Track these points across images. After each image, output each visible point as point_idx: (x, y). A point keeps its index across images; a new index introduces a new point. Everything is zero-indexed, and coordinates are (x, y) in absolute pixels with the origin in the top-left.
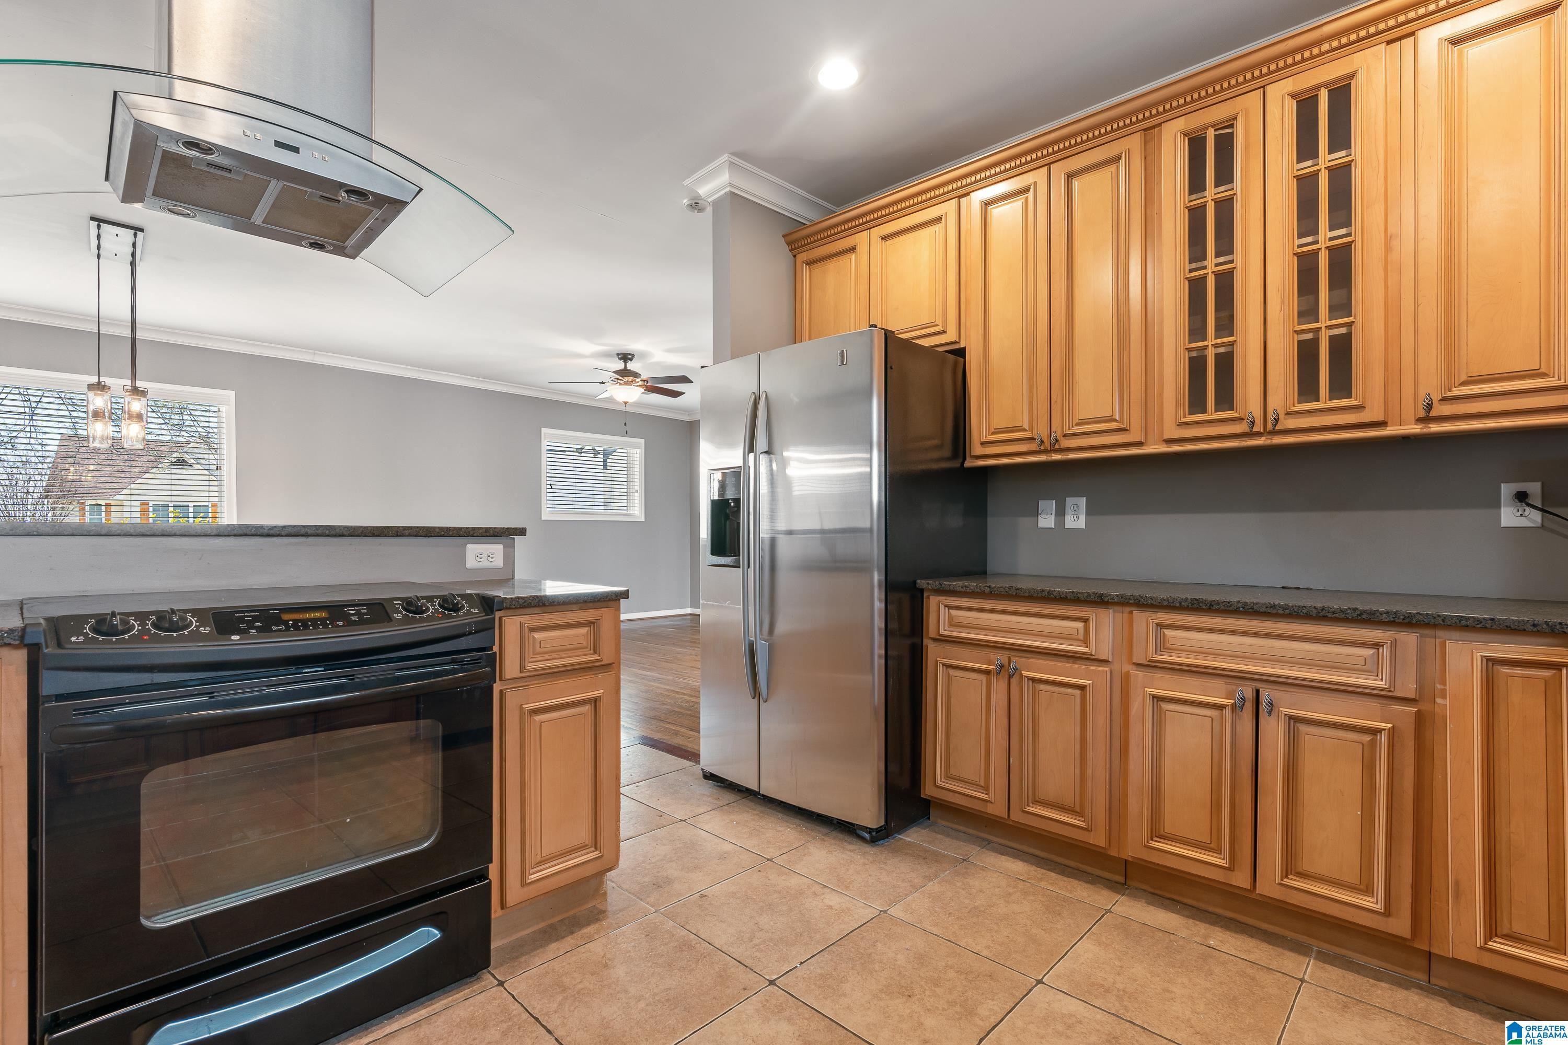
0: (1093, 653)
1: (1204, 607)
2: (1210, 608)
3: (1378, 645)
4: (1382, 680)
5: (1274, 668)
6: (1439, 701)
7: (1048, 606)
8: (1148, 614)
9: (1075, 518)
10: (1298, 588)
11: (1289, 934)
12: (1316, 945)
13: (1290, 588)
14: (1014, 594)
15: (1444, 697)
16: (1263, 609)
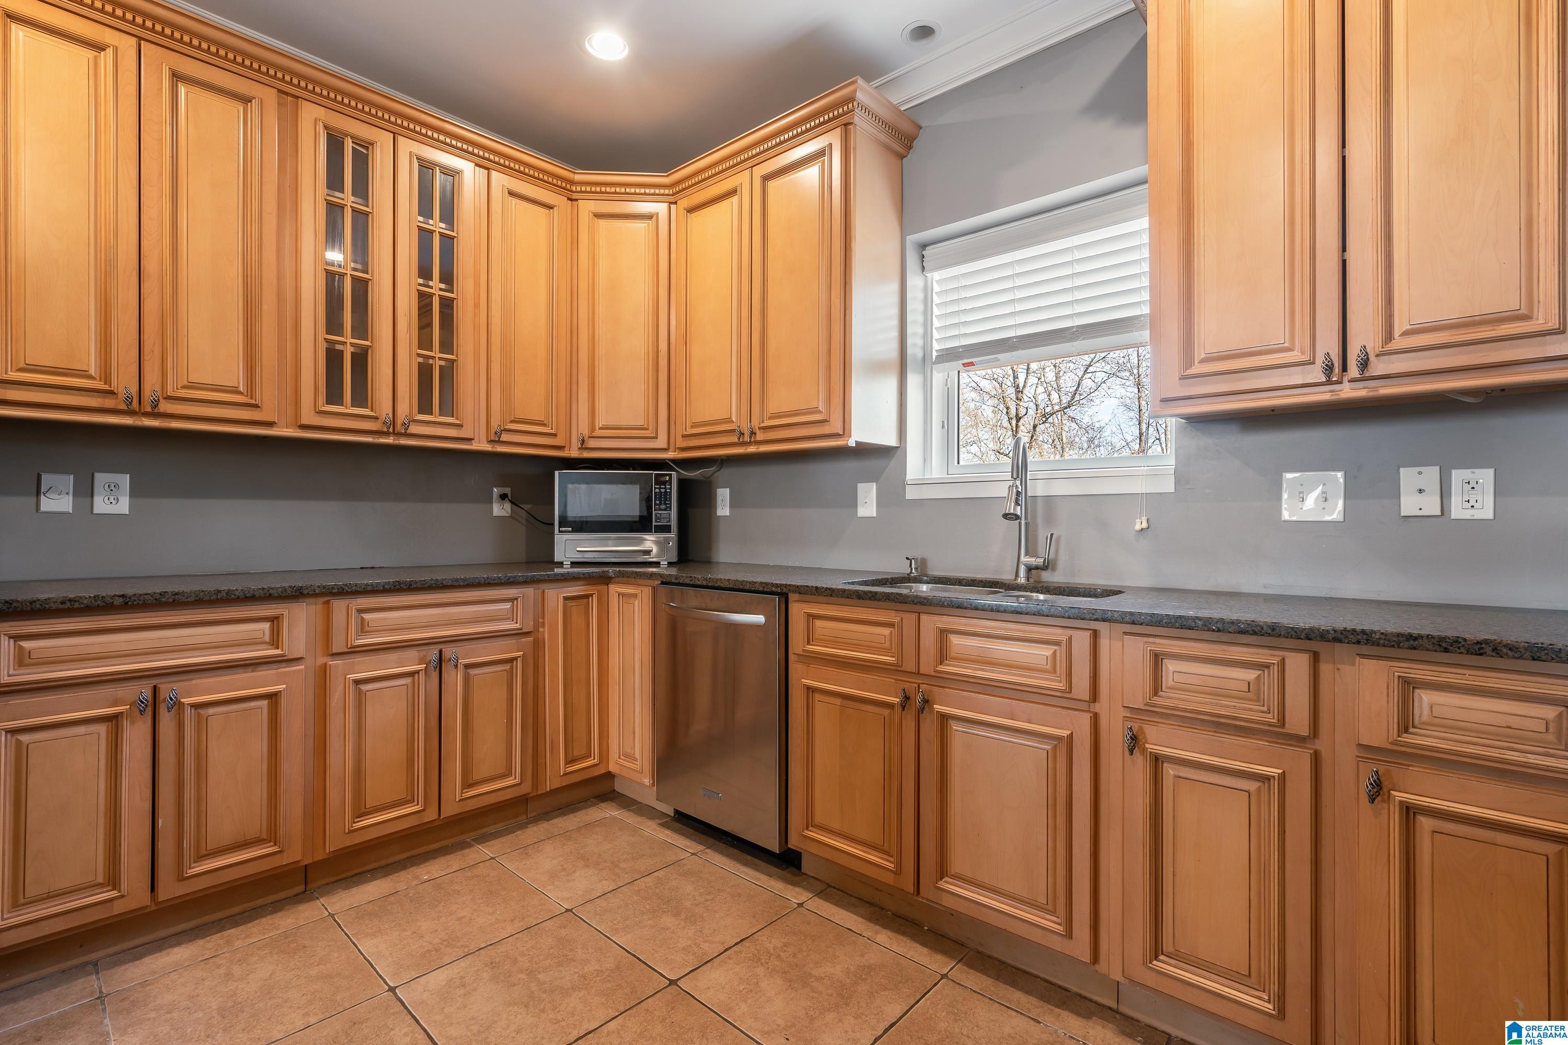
0: (287, 654)
1: (405, 587)
2: (409, 588)
3: (512, 599)
4: (517, 623)
5: (455, 630)
6: (541, 630)
7: (222, 610)
8: (347, 601)
9: (112, 500)
10: (373, 568)
11: (449, 842)
12: (468, 838)
13: (367, 568)
14: (171, 600)
15: (544, 626)
16: (449, 583)
